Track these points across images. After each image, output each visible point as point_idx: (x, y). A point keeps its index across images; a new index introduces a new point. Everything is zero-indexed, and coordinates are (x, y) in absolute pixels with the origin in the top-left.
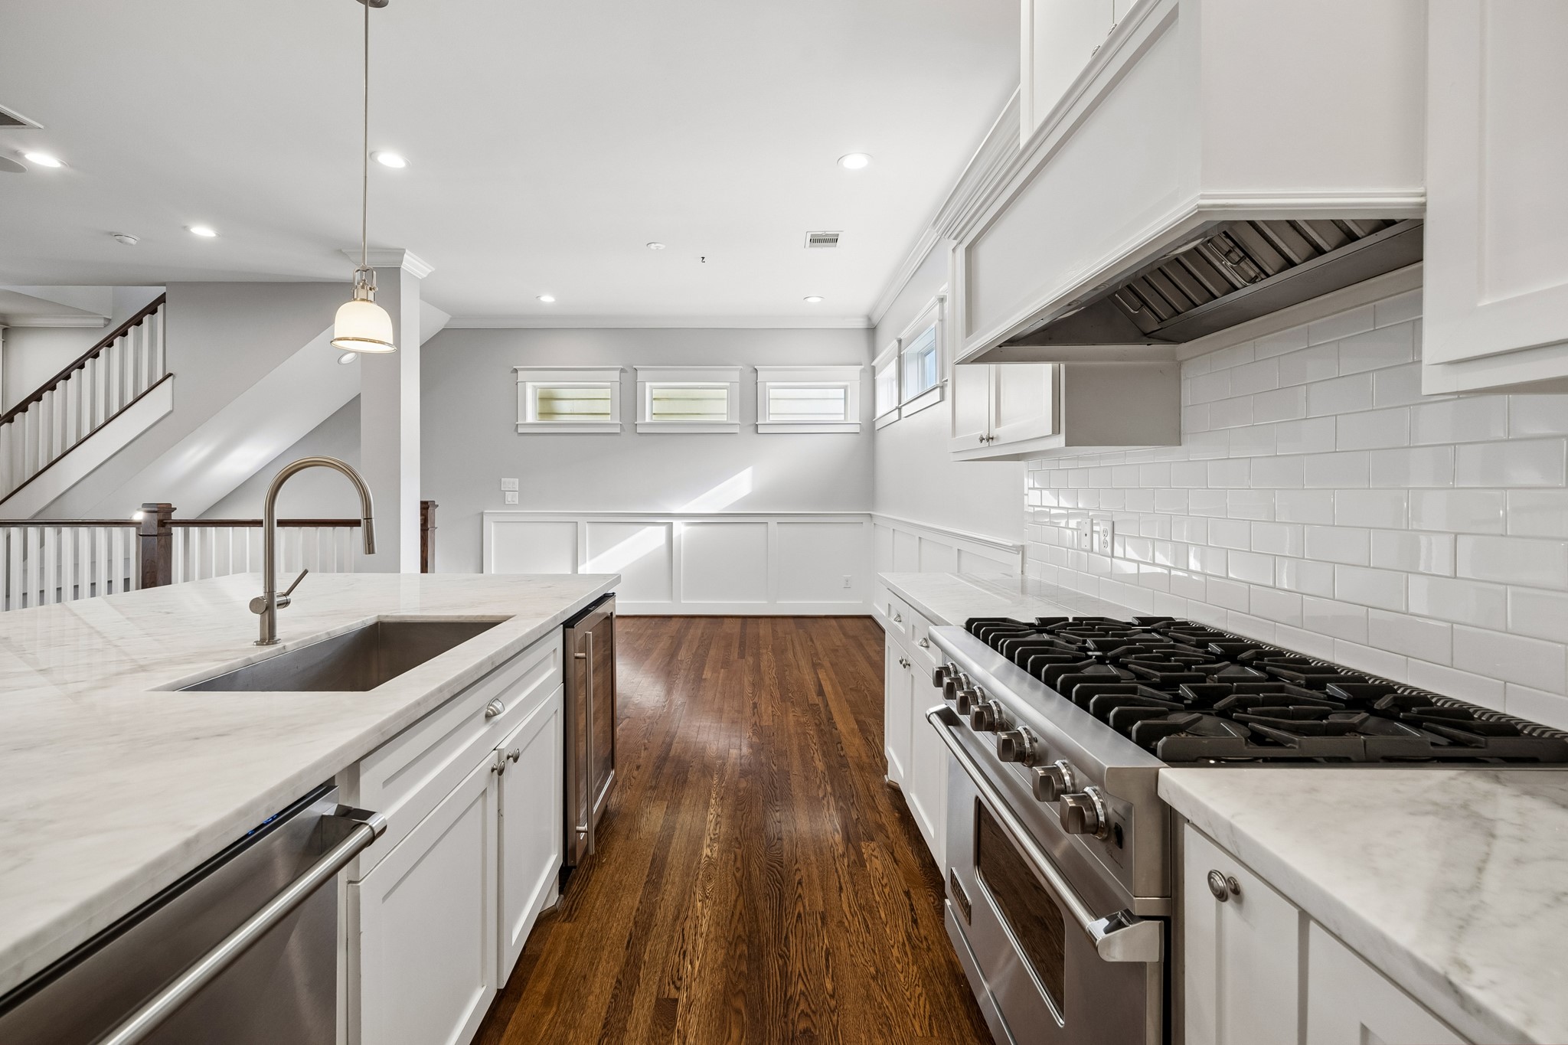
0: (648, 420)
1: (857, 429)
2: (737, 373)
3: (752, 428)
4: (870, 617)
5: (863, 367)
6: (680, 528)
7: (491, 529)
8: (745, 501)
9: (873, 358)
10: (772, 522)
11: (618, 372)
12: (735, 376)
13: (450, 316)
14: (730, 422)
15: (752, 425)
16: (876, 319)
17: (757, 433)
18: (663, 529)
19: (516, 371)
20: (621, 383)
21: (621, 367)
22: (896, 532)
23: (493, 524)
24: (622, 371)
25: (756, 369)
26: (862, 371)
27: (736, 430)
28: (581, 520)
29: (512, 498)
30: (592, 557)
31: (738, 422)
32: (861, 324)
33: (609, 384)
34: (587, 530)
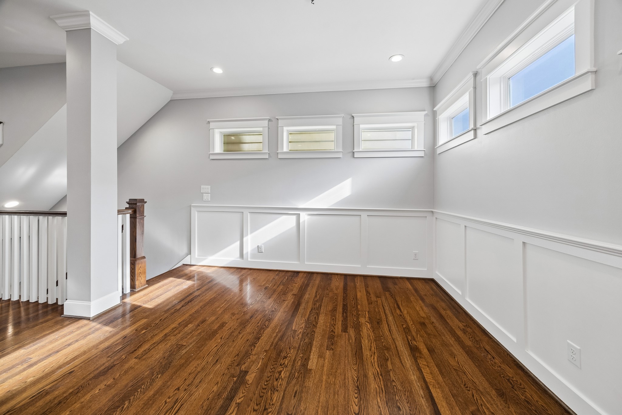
0: (285, 150)
1: (422, 154)
2: (341, 119)
3: (351, 154)
4: (433, 280)
5: (426, 112)
6: (304, 217)
7: (196, 216)
8: (346, 201)
9: (434, 105)
10: (364, 215)
11: (267, 121)
12: (340, 121)
13: (173, 92)
14: (336, 150)
15: (349, 152)
16: (436, 79)
17: (354, 157)
18: (294, 218)
19: (209, 122)
20: (269, 128)
21: (268, 118)
22: (467, 227)
23: (196, 212)
24: (270, 120)
25: (353, 117)
26: (426, 115)
27: (340, 155)
28: (246, 212)
29: (207, 197)
30: (251, 232)
31: (341, 150)
32: (425, 83)
33: (261, 129)
34: (249, 217)
